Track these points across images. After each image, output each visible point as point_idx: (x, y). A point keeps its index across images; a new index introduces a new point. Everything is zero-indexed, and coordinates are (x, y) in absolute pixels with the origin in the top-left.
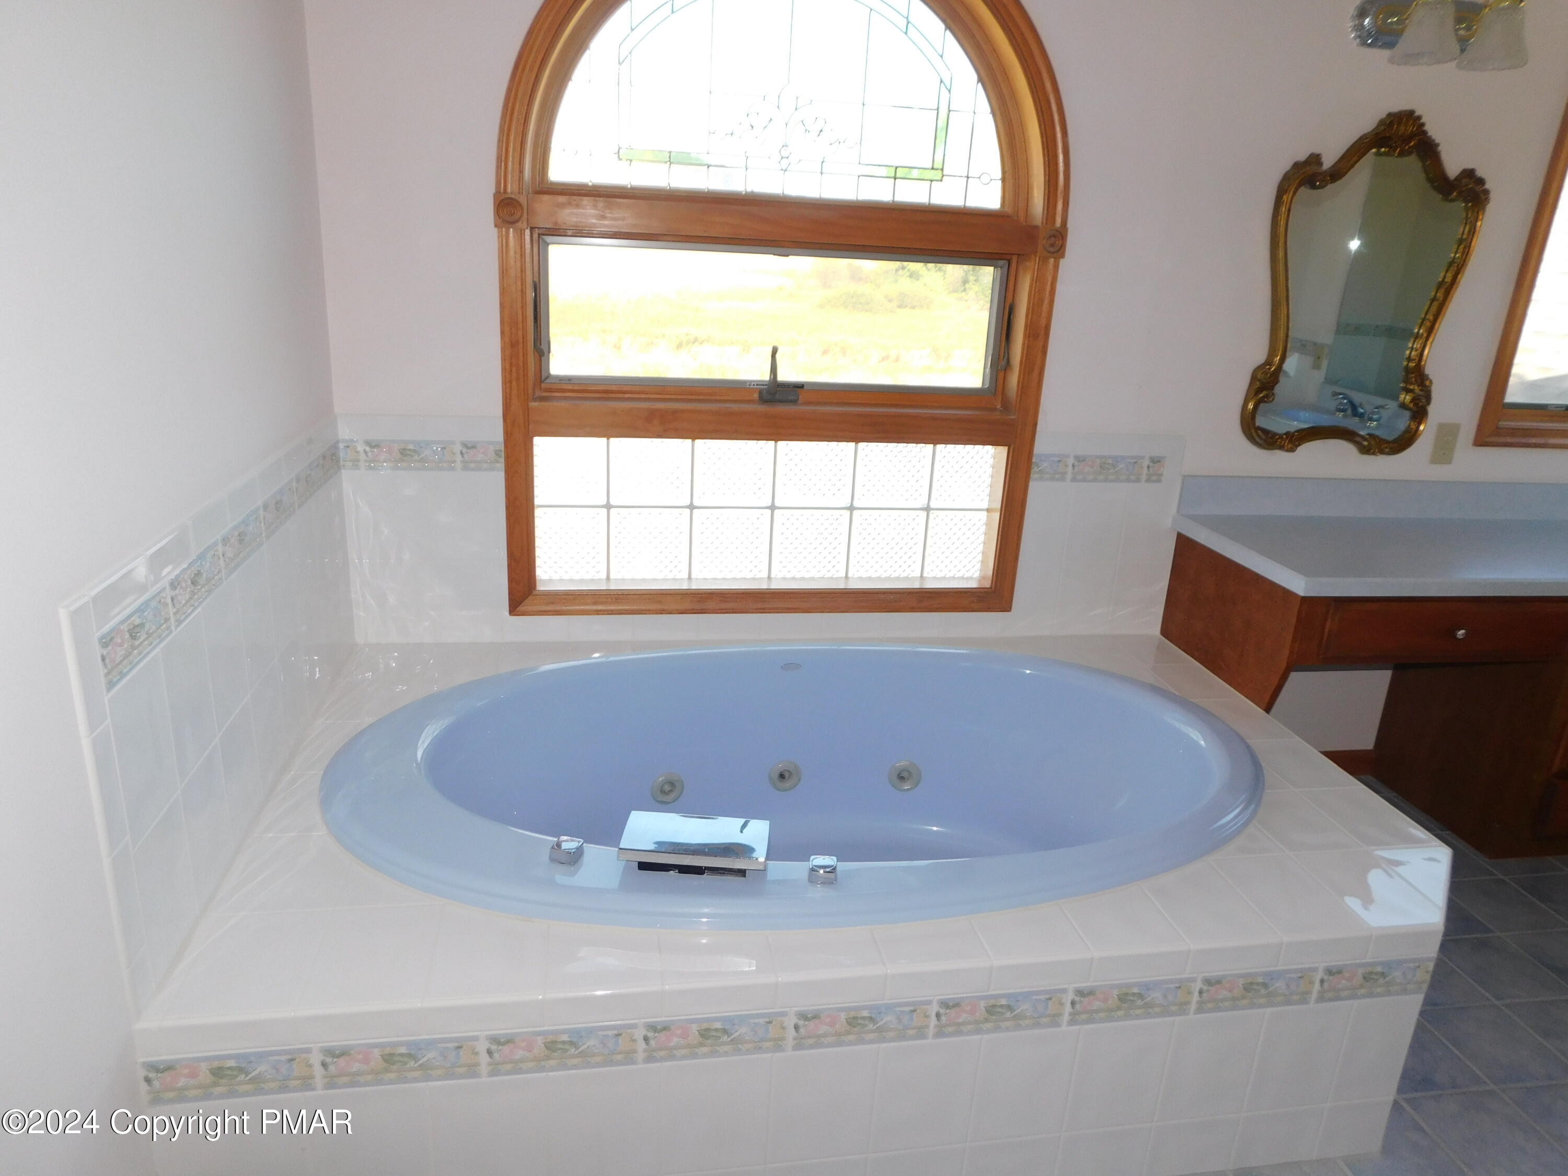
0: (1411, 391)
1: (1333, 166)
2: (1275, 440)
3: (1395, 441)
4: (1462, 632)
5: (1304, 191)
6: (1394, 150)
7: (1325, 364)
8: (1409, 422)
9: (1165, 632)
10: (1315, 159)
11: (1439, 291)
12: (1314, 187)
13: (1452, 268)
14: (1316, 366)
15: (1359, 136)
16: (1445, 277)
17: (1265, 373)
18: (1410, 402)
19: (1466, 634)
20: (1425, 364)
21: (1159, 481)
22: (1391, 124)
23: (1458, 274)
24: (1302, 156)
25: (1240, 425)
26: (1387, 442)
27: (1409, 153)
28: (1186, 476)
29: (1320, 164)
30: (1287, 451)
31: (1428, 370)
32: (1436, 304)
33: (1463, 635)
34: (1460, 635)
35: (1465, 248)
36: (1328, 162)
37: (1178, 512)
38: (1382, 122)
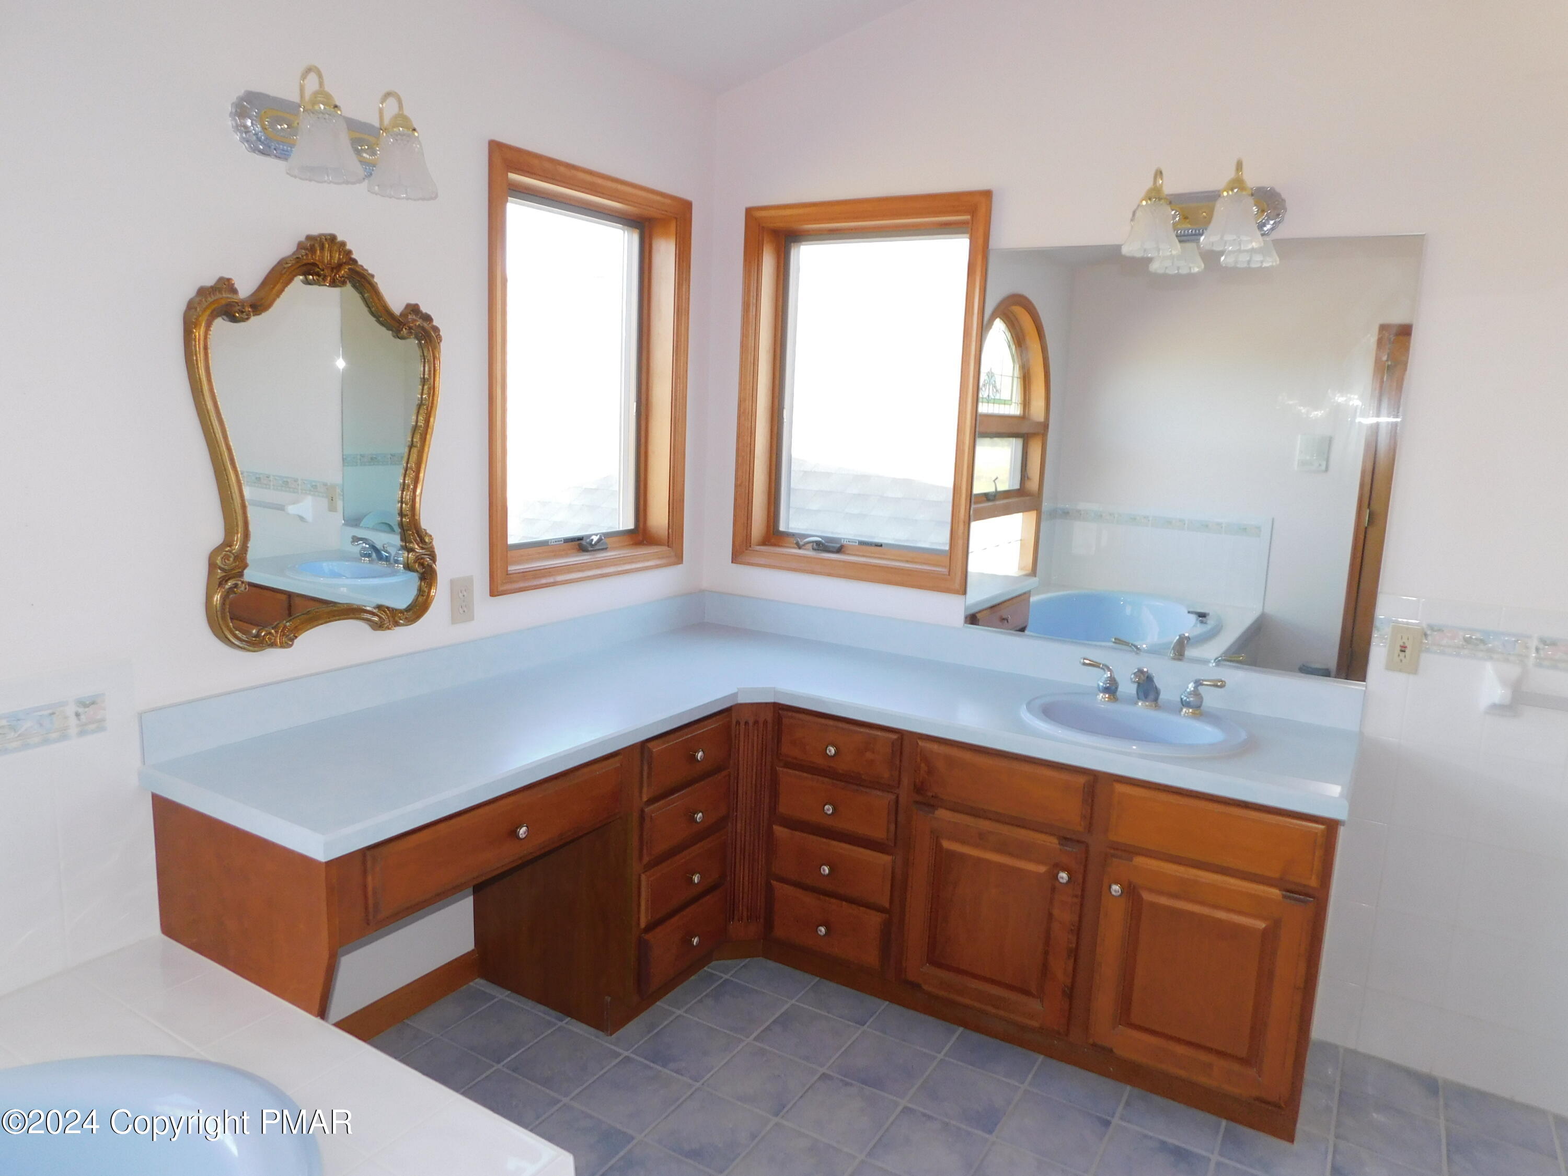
0: (412, 550)
1: (252, 295)
2: (261, 638)
3: (408, 609)
4: (524, 829)
5: (220, 324)
6: (323, 279)
7: (340, 504)
8: (419, 583)
9: (168, 929)
10: (225, 285)
11: (415, 435)
12: (234, 319)
13: (421, 411)
14: (332, 508)
15: (278, 260)
16: (417, 422)
17: (226, 557)
18: (415, 562)
19: (528, 830)
20: (419, 519)
21: (101, 729)
22: (312, 249)
23: (429, 417)
24: (209, 281)
25: (207, 625)
26: (401, 612)
27: (343, 283)
28: (141, 714)
29: (234, 291)
30: (282, 646)
31: (424, 525)
32: (414, 451)
33: (525, 833)
34: (522, 834)
35: (429, 388)
36: (245, 288)
37: (144, 763)
38: (300, 246)
